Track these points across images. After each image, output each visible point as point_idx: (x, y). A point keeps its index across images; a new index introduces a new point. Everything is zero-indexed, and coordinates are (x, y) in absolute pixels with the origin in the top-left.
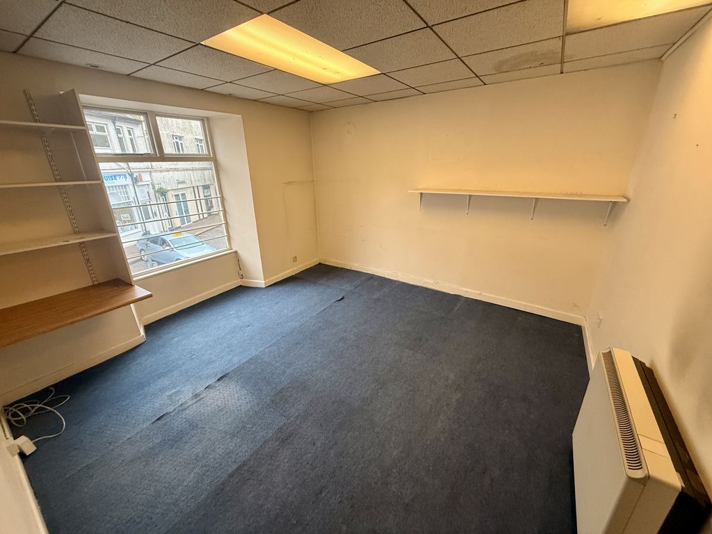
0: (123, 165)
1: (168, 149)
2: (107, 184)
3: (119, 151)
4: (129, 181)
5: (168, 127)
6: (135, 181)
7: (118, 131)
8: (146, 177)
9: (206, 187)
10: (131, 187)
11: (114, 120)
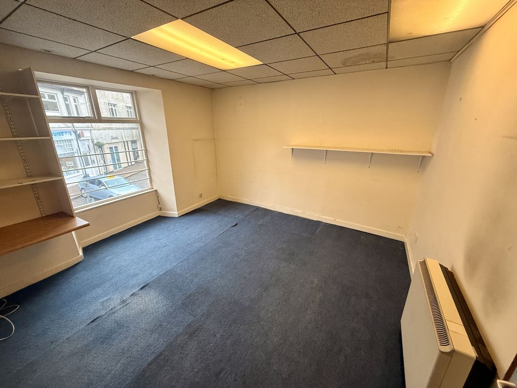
0: (70, 125)
1: (105, 114)
2: (55, 138)
3: (66, 115)
4: (73, 137)
5: (105, 98)
6: (78, 136)
7: (65, 99)
8: (87, 134)
9: (134, 142)
10: (75, 142)
11: (62, 91)
